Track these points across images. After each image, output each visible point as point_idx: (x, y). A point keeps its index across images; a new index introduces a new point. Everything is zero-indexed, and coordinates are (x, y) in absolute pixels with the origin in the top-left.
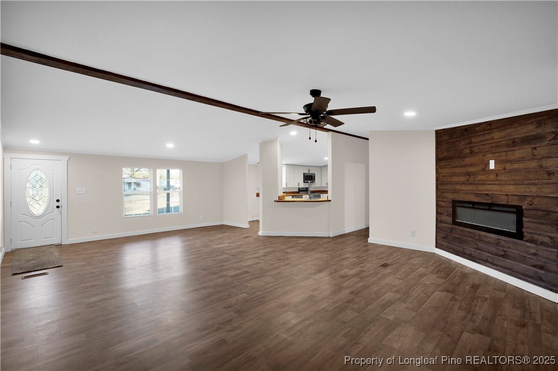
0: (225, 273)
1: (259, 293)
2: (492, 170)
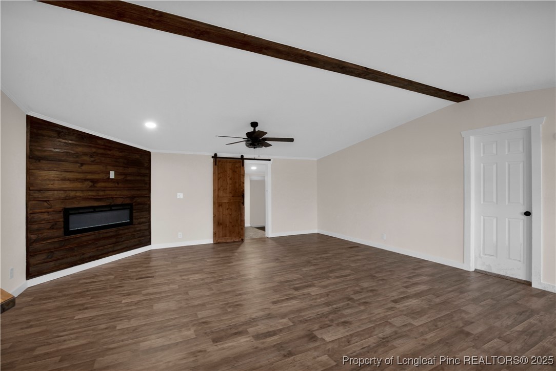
0: (323, 291)
1: (293, 269)
2: (112, 179)
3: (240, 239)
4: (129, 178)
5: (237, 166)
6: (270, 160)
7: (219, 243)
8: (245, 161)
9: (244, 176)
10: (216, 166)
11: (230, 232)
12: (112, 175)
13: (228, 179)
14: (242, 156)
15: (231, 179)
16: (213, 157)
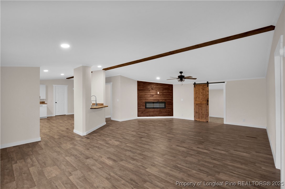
2: (158, 94)
3: (206, 121)
4: (164, 94)
5: (205, 87)
6: (224, 82)
7: (196, 121)
8: (209, 84)
9: (208, 91)
10: (195, 88)
11: (201, 117)
12: (158, 93)
13: (200, 93)
14: (208, 82)
15: (202, 93)
16: (194, 84)
